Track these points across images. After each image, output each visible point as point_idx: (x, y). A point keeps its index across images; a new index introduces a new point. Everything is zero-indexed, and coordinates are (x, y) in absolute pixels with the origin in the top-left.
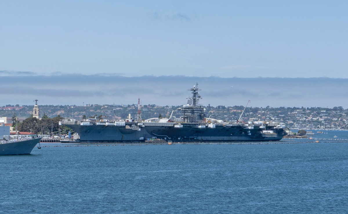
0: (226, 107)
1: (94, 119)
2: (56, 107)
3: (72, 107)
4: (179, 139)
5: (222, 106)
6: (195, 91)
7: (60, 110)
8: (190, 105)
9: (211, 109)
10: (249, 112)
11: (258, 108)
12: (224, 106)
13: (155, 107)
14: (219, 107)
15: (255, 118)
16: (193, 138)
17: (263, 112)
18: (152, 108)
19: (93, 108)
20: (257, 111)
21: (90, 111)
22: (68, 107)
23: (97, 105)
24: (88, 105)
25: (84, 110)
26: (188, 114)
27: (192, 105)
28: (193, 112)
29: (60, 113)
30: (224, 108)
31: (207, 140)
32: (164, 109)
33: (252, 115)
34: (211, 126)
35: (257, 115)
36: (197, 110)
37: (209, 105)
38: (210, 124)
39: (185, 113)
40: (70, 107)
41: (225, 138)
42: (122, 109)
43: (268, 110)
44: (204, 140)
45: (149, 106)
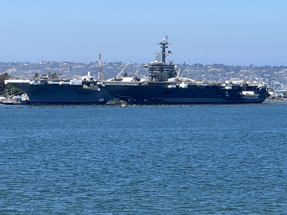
0: (204, 65)
1: (45, 77)
2: (7, 64)
3: (26, 64)
4: (145, 100)
5: (199, 64)
6: (164, 45)
7: (11, 68)
8: (159, 61)
9: (187, 67)
10: (230, 71)
11: (241, 67)
12: (202, 64)
13: (122, 64)
14: (196, 65)
15: (236, 78)
16: (162, 100)
17: (246, 71)
18: (118, 66)
19: (49, 65)
20: (239, 70)
21: (47, 69)
22: (21, 65)
23: (54, 62)
24: (44, 62)
25: (40, 68)
26: (156, 72)
27: (161, 62)
28: (162, 70)
29: (11, 71)
30: (201, 66)
31: (178, 102)
32: (132, 66)
33: (233, 74)
34: (183, 85)
35: (239, 75)
36: (166, 67)
37: (184, 62)
38: (181, 83)
39: (153, 71)
40: (23, 64)
41: (199, 100)
42: (83, 66)
43: (252, 69)
44: (174, 102)
45: (114, 63)
